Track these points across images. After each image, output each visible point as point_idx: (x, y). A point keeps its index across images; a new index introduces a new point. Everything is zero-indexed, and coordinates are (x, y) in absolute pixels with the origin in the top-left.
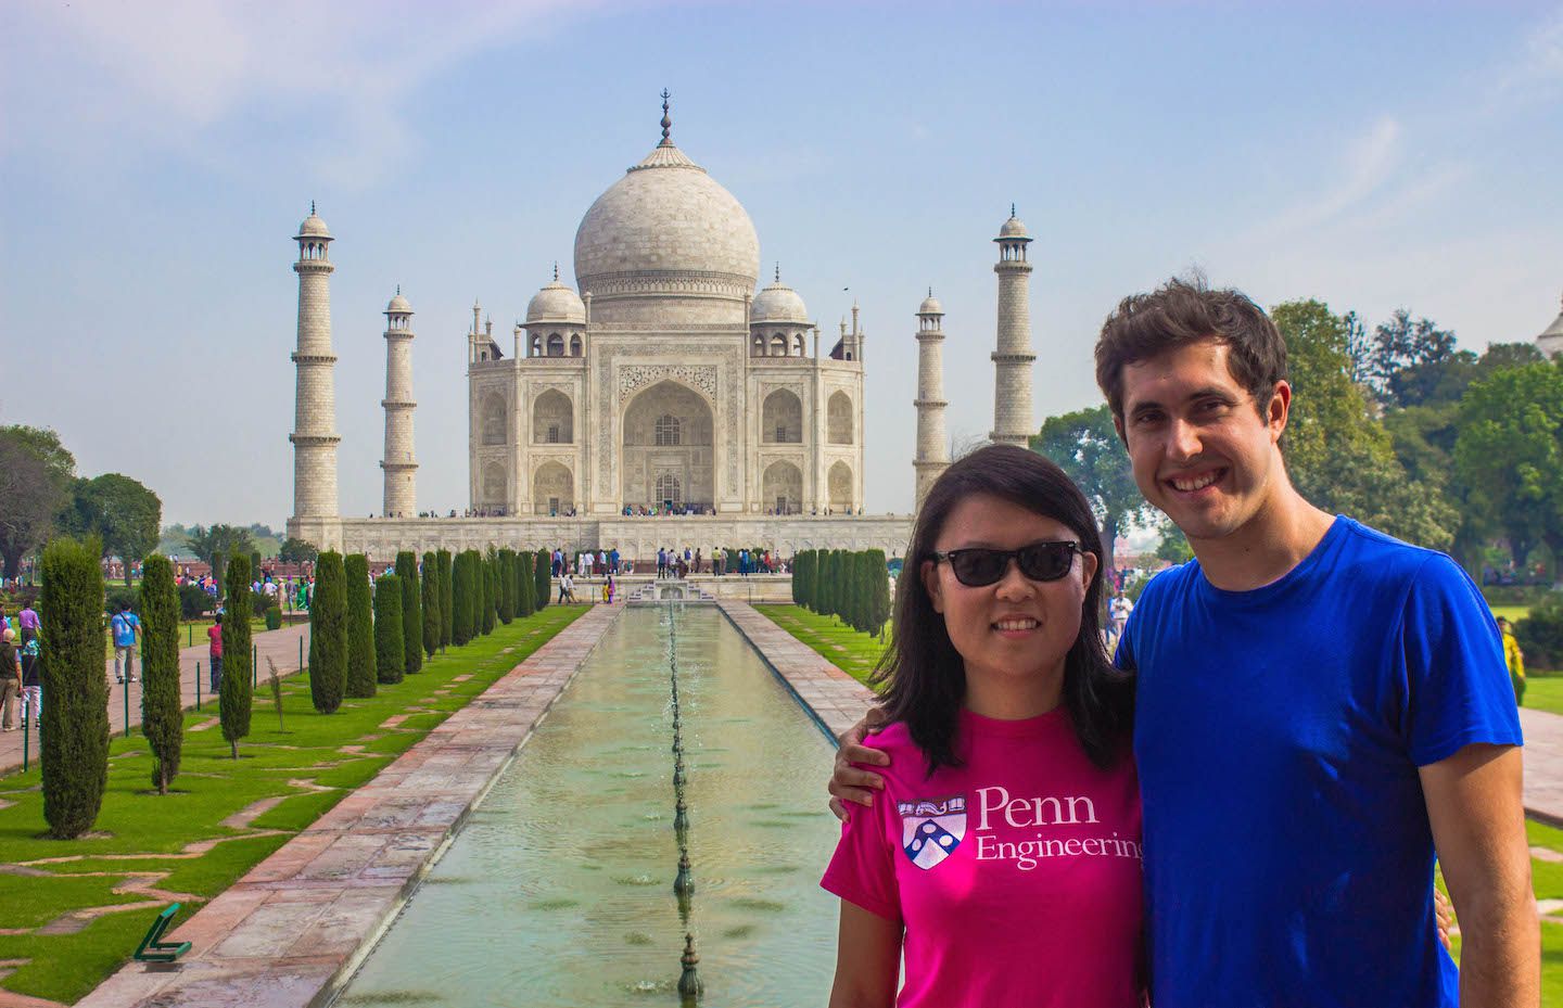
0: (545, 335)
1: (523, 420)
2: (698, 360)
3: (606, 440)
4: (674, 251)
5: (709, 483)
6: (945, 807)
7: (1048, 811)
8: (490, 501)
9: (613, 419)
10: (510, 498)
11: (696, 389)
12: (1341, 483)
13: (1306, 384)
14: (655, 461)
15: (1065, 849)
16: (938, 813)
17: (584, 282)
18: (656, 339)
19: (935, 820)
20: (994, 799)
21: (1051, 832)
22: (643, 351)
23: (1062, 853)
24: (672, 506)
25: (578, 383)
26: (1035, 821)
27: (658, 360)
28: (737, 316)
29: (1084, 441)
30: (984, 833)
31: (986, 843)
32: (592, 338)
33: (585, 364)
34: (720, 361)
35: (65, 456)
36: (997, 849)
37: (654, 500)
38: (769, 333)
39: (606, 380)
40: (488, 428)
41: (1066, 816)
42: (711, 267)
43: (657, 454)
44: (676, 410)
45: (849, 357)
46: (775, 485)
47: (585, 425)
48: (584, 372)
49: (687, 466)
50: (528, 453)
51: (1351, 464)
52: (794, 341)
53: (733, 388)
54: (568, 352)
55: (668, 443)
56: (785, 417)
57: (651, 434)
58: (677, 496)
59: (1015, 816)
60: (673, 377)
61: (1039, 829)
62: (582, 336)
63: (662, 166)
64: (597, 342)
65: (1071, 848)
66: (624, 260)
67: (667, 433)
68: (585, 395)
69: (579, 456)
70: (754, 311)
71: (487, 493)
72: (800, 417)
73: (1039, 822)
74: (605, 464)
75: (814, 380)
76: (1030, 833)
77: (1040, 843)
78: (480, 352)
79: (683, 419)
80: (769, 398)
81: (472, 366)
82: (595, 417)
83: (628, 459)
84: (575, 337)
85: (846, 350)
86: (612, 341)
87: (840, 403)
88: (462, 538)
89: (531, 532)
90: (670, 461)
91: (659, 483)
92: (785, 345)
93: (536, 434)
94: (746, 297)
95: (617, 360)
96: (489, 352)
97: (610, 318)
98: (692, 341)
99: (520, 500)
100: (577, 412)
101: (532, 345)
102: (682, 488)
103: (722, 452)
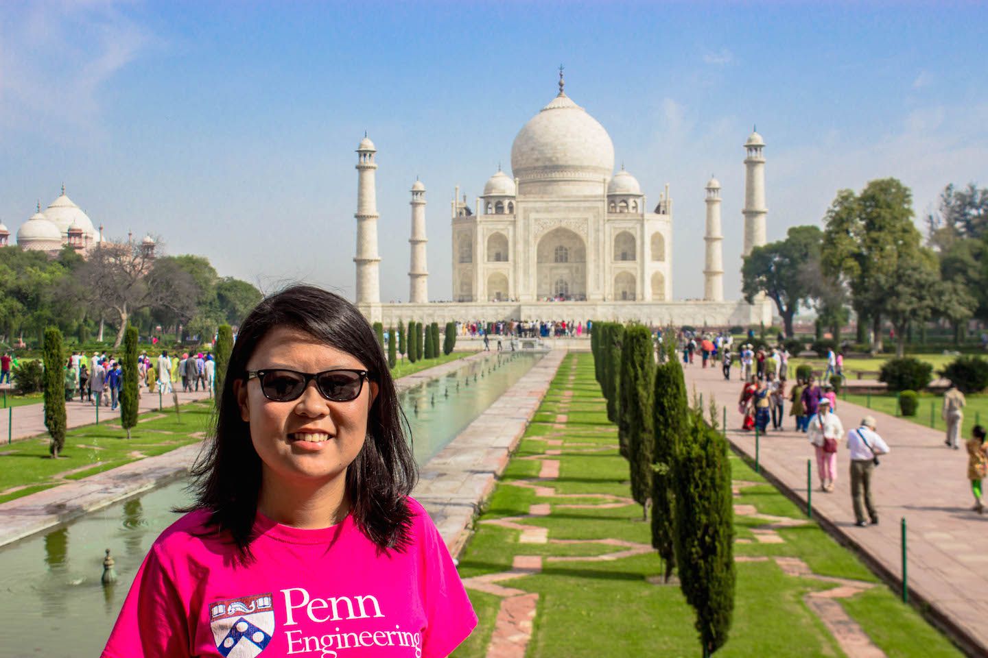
0: (493, 202)
1: (481, 249)
2: (578, 215)
3: (527, 260)
4: (565, 155)
5: (584, 284)
6: (253, 605)
7: (342, 608)
8: (464, 294)
9: (530, 248)
10: (474, 293)
11: (576, 231)
12: (904, 283)
13: (888, 226)
14: (555, 271)
15: (359, 641)
16: (248, 611)
17: (516, 173)
18: (554, 204)
19: (246, 618)
20: (297, 598)
21: (347, 626)
22: (548, 210)
23: (357, 645)
24: (563, 296)
25: (511, 228)
26: (332, 617)
27: (555, 215)
28: (600, 191)
29: (777, 259)
30: (290, 628)
31: (294, 637)
32: (519, 204)
33: (515, 218)
34: (590, 216)
35: (212, 270)
36: (304, 641)
37: (554, 293)
38: (618, 200)
39: (527, 227)
40: (462, 253)
41: (357, 612)
42: (586, 164)
43: (556, 268)
44: (566, 243)
45: (664, 213)
46: (620, 285)
47: (515, 252)
48: (514, 223)
49: (572, 274)
50: (484, 268)
51: (909, 272)
52: (631, 203)
53: (597, 230)
54: (507, 211)
55: (561, 261)
56: (626, 248)
57: (552, 256)
58: (567, 291)
59: (314, 612)
60: (564, 225)
61: (337, 623)
62: (514, 202)
63: (559, 108)
64: (521, 205)
65: (365, 640)
66: (537, 160)
67: (561, 256)
68: (515, 235)
69: (511, 269)
70: (609, 188)
71: (462, 290)
72: (634, 246)
73: (336, 617)
74: (526, 272)
75: (642, 225)
76: (329, 628)
77: (338, 636)
78: (458, 211)
79: (570, 248)
80: (618, 236)
81: (454, 220)
82: (520, 247)
83: (539, 271)
84: (510, 203)
85: (662, 209)
86: (530, 205)
87: (658, 240)
88: (446, 314)
89: (484, 311)
90: (563, 271)
91: (557, 284)
92: (627, 207)
93: (489, 257)
94: (605, 180)
95: (533, 216)
96: (464, 212)
97: (530, 193)
98: (575, 204)
99: (479, 293)
100: (510, 244)
101: (487, 207)
102: (569, 286)
103: (591, 266)
